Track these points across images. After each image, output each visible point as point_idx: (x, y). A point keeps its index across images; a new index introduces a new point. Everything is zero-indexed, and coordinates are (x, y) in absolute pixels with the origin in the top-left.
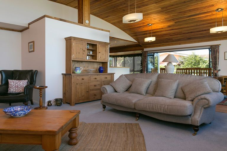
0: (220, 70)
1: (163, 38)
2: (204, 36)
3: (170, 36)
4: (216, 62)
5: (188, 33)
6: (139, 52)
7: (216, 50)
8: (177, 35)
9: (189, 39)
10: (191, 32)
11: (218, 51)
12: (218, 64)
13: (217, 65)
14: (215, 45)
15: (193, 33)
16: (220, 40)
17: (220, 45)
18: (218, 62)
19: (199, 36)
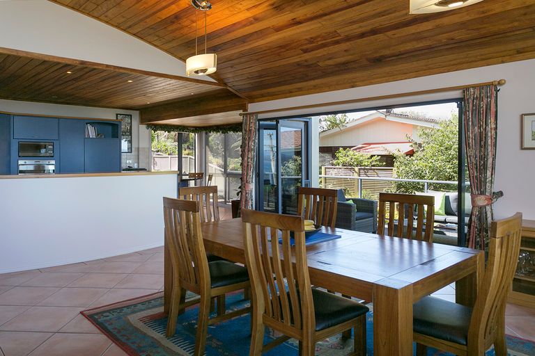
0: (500, 194)
1: (283, 62)
2: (430, 48)
3: (305, 51)
4: (484, 158)
5: (362, 35)
6: (234, 116)
7: (483, 104)
8: (324, 46)
9: (378, 61)
10: (374, 32)
11: (493, 109)
12: (493, 168)
13: (489, 173)
14: (481, 87)
15: (380, 36)
16: (503, 62)
17: (500, 83)
18: (490, 161)
19: (409, 46)
